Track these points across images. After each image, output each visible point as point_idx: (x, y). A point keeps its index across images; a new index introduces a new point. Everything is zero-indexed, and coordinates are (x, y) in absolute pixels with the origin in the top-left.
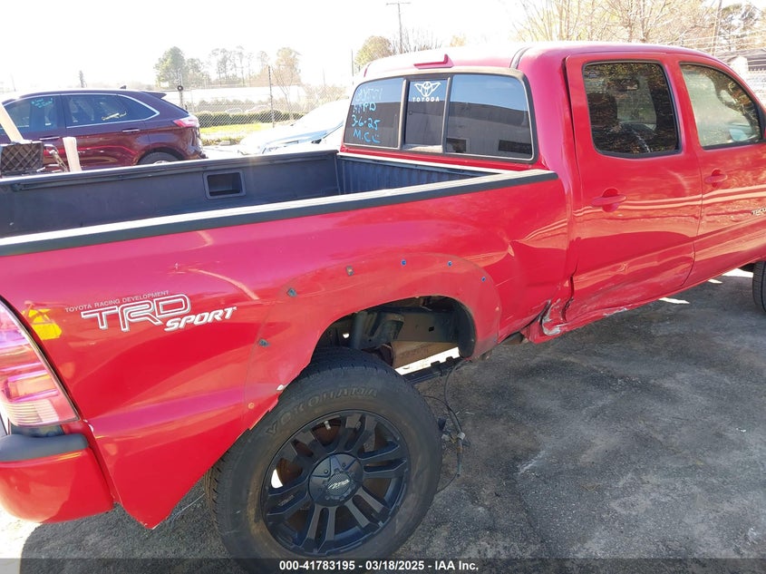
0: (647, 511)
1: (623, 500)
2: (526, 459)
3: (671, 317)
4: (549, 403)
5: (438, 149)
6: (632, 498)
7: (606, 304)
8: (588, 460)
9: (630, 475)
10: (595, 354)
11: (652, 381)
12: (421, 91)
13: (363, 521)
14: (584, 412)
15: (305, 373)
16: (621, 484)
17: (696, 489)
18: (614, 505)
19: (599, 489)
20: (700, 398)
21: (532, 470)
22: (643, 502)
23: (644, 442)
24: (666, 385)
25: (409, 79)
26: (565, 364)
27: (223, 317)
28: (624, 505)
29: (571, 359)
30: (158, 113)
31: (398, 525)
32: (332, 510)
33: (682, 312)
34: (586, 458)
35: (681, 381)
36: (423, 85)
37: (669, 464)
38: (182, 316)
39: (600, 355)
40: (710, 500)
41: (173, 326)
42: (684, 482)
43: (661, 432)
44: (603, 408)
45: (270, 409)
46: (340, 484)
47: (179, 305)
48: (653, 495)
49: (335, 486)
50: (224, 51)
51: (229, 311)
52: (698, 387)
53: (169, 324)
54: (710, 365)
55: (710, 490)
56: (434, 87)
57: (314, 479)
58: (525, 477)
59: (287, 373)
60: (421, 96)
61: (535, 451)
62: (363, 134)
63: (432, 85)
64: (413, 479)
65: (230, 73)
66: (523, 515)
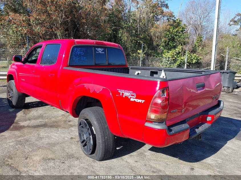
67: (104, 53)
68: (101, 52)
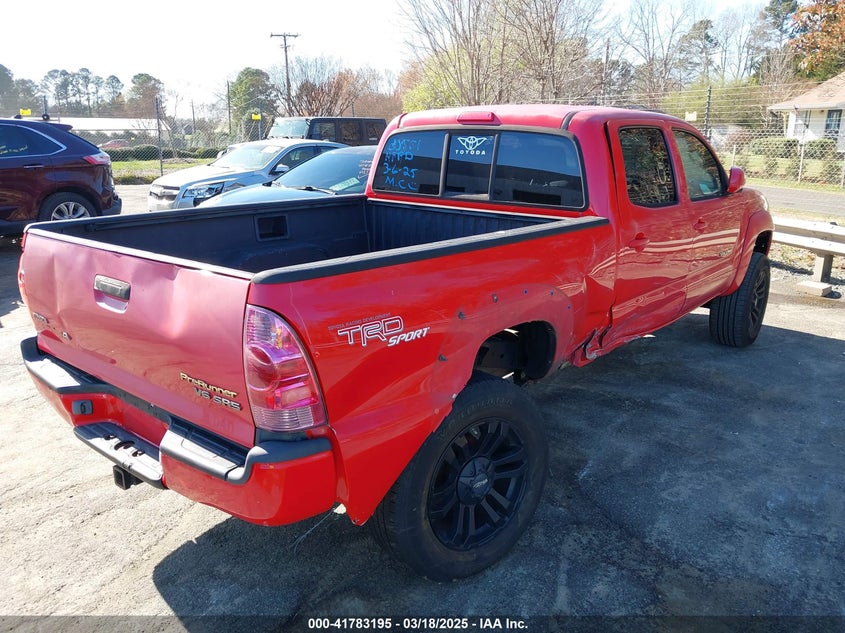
0: (690, 497)
1: (670, 490)
2: (580, 468)
3: (647, 349)
4: (576, 423)
5: (485, 197)
6: (675, 489)
7: (627, 332)
8: (629, 465)
9: (666, 473)
10: (596, 381)
11: (653, 401)
12: (465, 144)
13: (495, 517)
14: (609, 428)
15: (470, 383)
16: (662, 480)
17: (719, 478)
18: (664, 495)
19: (647, 485)
20: (695, 412)
21: (589, 476)
22: (684, 491)
23: (667, 447)
24: (665, 403)
25: (453, 133)
26: (574, 390)
27: (421, 335)
28: (671, 494)
29: (578, 386)
30: (64, 148)
31: (521, 518)
32: (472, 508)
33: (652, 344)
34: (627, 463)
35: (674, 399)
36: (467, 140)
37: (692, 462)
38: (398, 334)
39: (601, 382)
40: (733, 485)
41: (393, 342)
42: (708, 474)
43: (676, 439)
44: (623, 424)
45: (447, 414)
46: (481, 483)
47: (396, 325)
48: (690, 486)
49: (478, 485)
50: (64, 73)
51: (426, 330)
52: (690, 403)
53: (390, 341)
54: (692, 385)
55: (730, 478)
56: (479, 141)
57: (462, 479)
58: (585, 481)
59: (458, 383)
60: (465, 149)
61: (585, 462)
62: (396, 182)
63: (477, 139)
64: (531, 477)
65: (73, 99)
66: (597, 510)
67: (483, 153)
68: (475, 150)
